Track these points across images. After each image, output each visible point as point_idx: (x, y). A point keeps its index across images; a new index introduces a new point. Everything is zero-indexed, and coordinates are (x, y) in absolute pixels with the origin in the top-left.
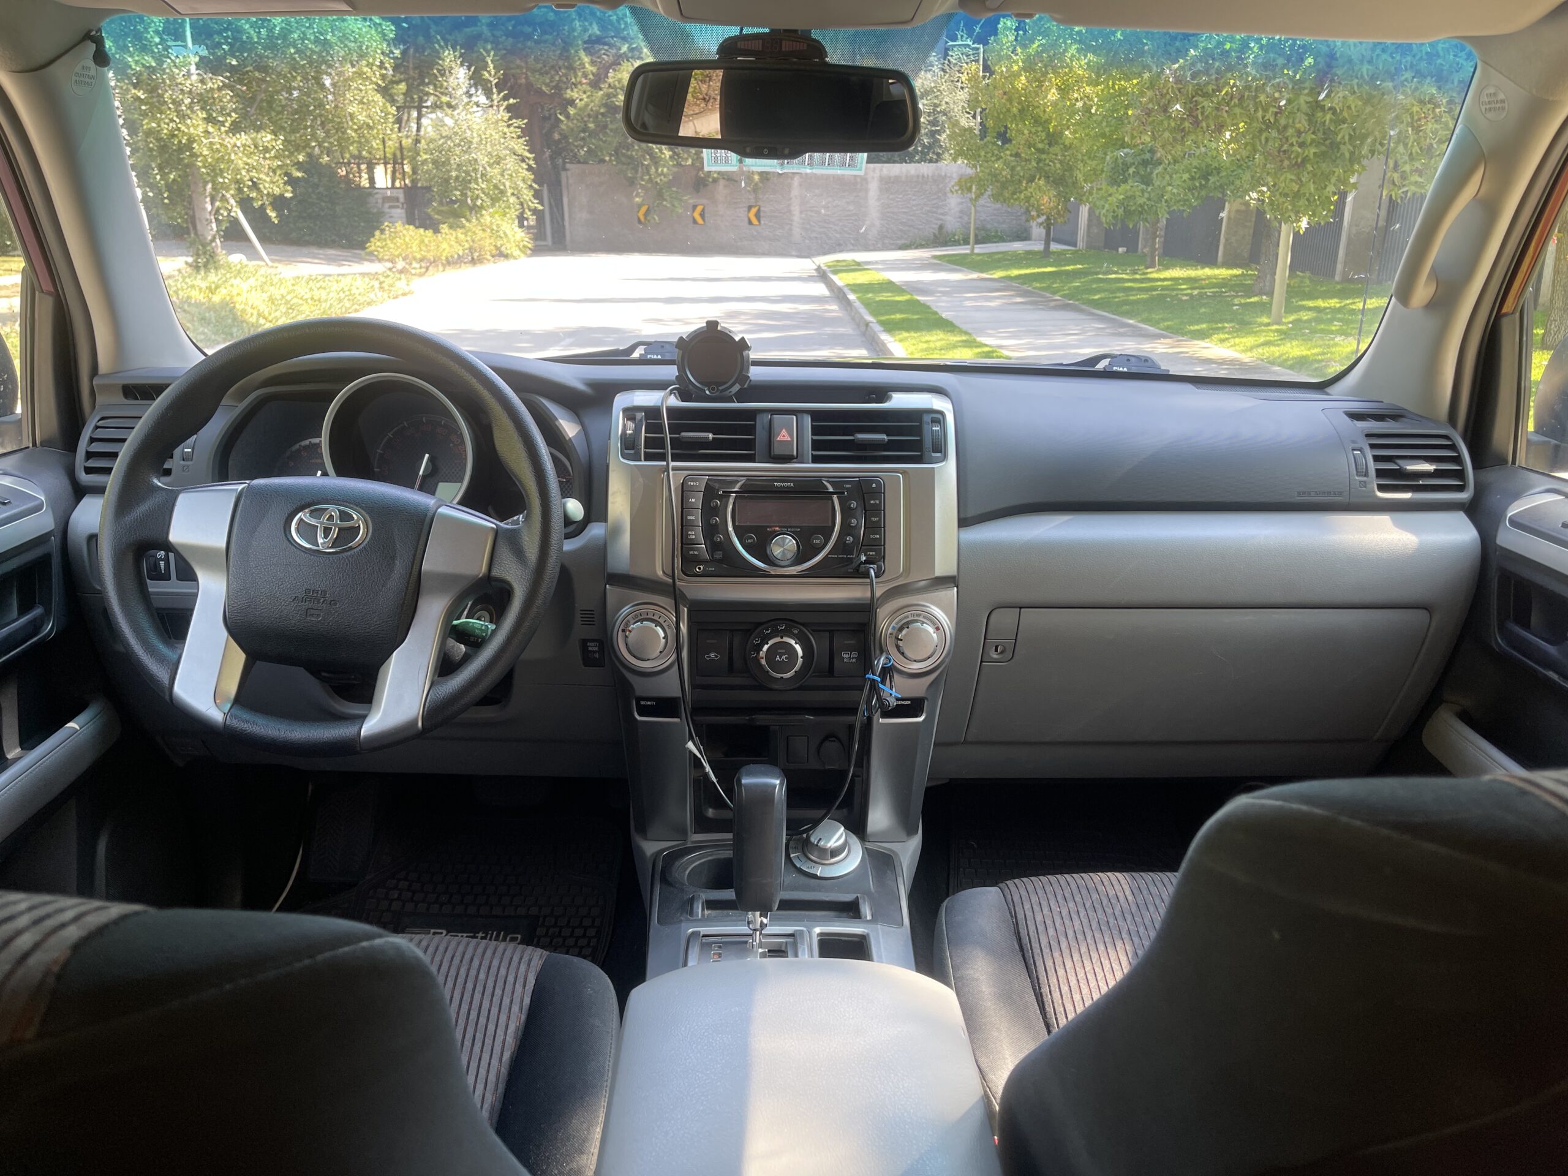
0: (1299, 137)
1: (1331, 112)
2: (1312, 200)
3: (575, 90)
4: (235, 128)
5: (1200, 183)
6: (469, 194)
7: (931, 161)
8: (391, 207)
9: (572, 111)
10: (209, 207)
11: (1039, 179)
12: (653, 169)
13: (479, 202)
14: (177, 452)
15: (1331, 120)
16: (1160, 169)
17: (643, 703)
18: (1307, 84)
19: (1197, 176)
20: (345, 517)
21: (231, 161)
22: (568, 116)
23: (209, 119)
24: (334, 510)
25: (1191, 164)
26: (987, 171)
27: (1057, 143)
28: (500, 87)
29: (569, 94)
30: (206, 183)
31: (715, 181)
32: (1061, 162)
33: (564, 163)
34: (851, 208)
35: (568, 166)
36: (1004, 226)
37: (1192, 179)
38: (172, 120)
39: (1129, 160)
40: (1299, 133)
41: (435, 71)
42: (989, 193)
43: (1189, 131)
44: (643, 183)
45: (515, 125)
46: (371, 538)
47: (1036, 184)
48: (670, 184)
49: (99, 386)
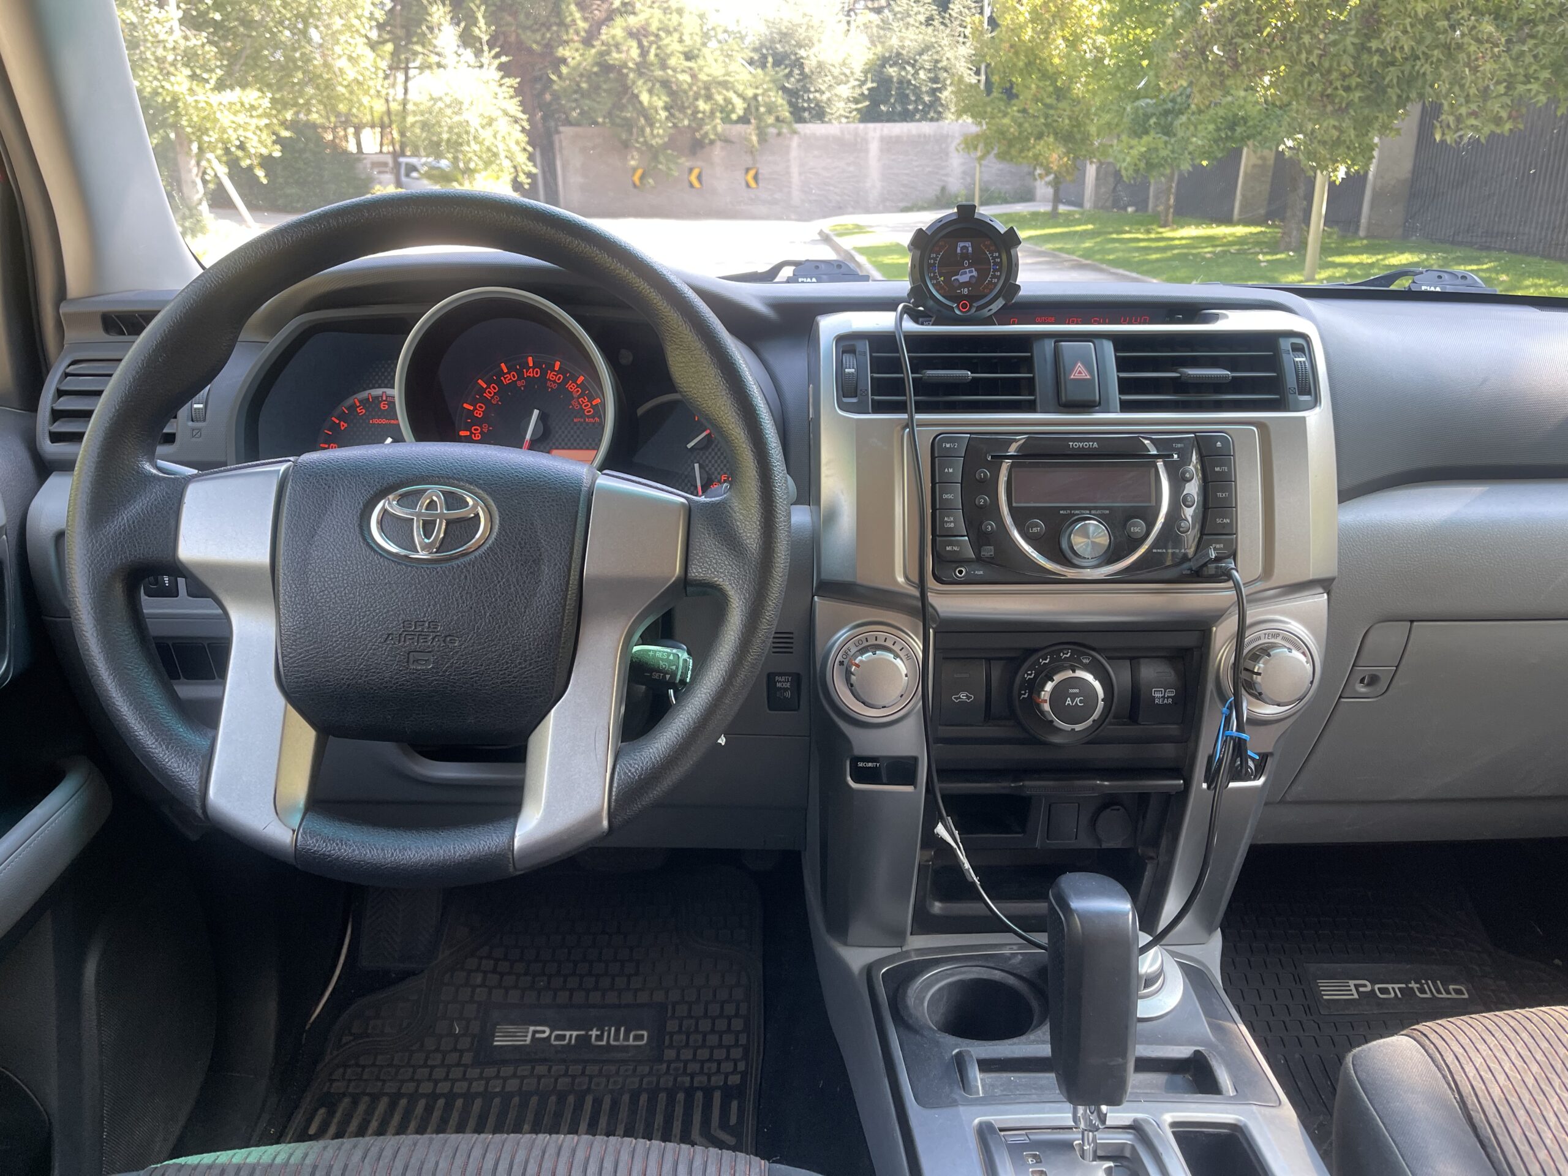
0: (1344, 81)
1: (1378, 54)
2: (1352, 147)
3: (567, 48)
4: (220, 86)
5: (1226, 134)
6: (461, 156)
7: (932, 120)
8: (379, 172)
9: (564, 70)
10: (195, 170)
11: (1048, 136)
12: (648, 130)
13: (472, 165)
14: (183, 412)
15: (1378, 62)
16: (1183, 119)
17: (861, 764)
18: (1354, 25)
19: (1223, 127)
20: (453, 501)
21: (216, 120)
22: (560, 76)
23: (194, 77)
24: (435, 493)
25: (1216, 114)
26: (994, 128)
27: (1065, 98)
28: (491, 45)
29: (562, 52)
30: (191, 141)
31: (712, 142)
32: (1070, 118)
33: (557, 126)
34: (851, 169)
35: (562, 129)
36: (1008, 187)
37: (1218, 129)
38: (155, 78)
39: (1150, 110)
40: (1344, 76)
41: (424, 28)
42: (995, 151)
43: (1228, 76)
44: (638, 145)
45: (508, 84)
46: (499, 533)
47: (1045, 141)
48: (666, 146)
49: (68, 315)
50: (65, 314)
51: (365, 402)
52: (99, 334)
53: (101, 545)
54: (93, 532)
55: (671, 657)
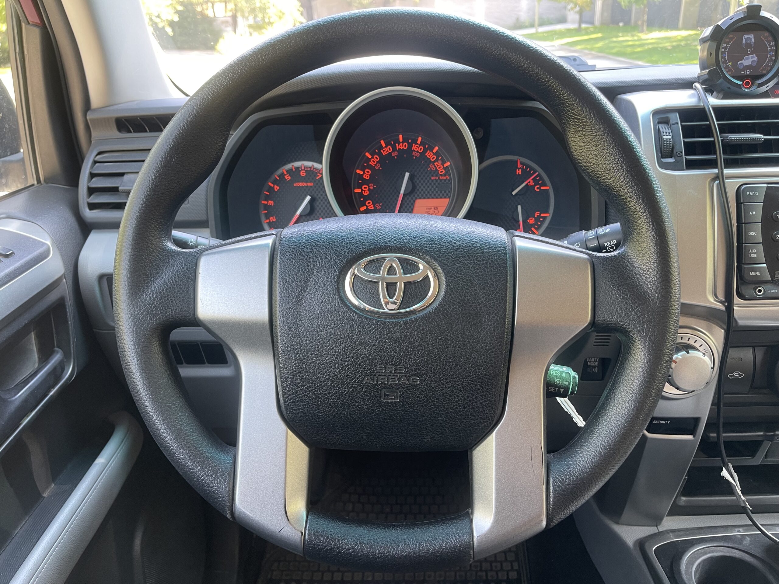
6: (266, 15)
8: (226, 27)
17: (655, 422)
20: (408, 266)
24: (393, 260)
36: (552, 15)
46: (446, 291)
49: (93, 120)
50: (90, 120)
51: (289, 171)
52: (115, 133)
53: (140, 310)
54: (134, 300)
55: (564, 375)
